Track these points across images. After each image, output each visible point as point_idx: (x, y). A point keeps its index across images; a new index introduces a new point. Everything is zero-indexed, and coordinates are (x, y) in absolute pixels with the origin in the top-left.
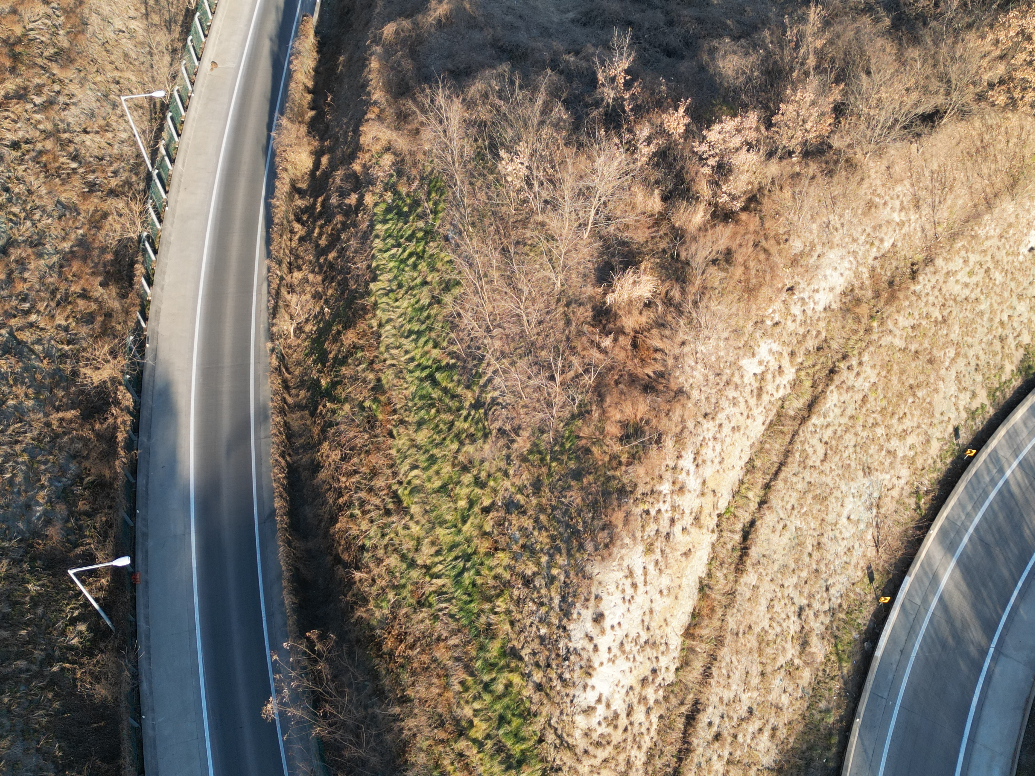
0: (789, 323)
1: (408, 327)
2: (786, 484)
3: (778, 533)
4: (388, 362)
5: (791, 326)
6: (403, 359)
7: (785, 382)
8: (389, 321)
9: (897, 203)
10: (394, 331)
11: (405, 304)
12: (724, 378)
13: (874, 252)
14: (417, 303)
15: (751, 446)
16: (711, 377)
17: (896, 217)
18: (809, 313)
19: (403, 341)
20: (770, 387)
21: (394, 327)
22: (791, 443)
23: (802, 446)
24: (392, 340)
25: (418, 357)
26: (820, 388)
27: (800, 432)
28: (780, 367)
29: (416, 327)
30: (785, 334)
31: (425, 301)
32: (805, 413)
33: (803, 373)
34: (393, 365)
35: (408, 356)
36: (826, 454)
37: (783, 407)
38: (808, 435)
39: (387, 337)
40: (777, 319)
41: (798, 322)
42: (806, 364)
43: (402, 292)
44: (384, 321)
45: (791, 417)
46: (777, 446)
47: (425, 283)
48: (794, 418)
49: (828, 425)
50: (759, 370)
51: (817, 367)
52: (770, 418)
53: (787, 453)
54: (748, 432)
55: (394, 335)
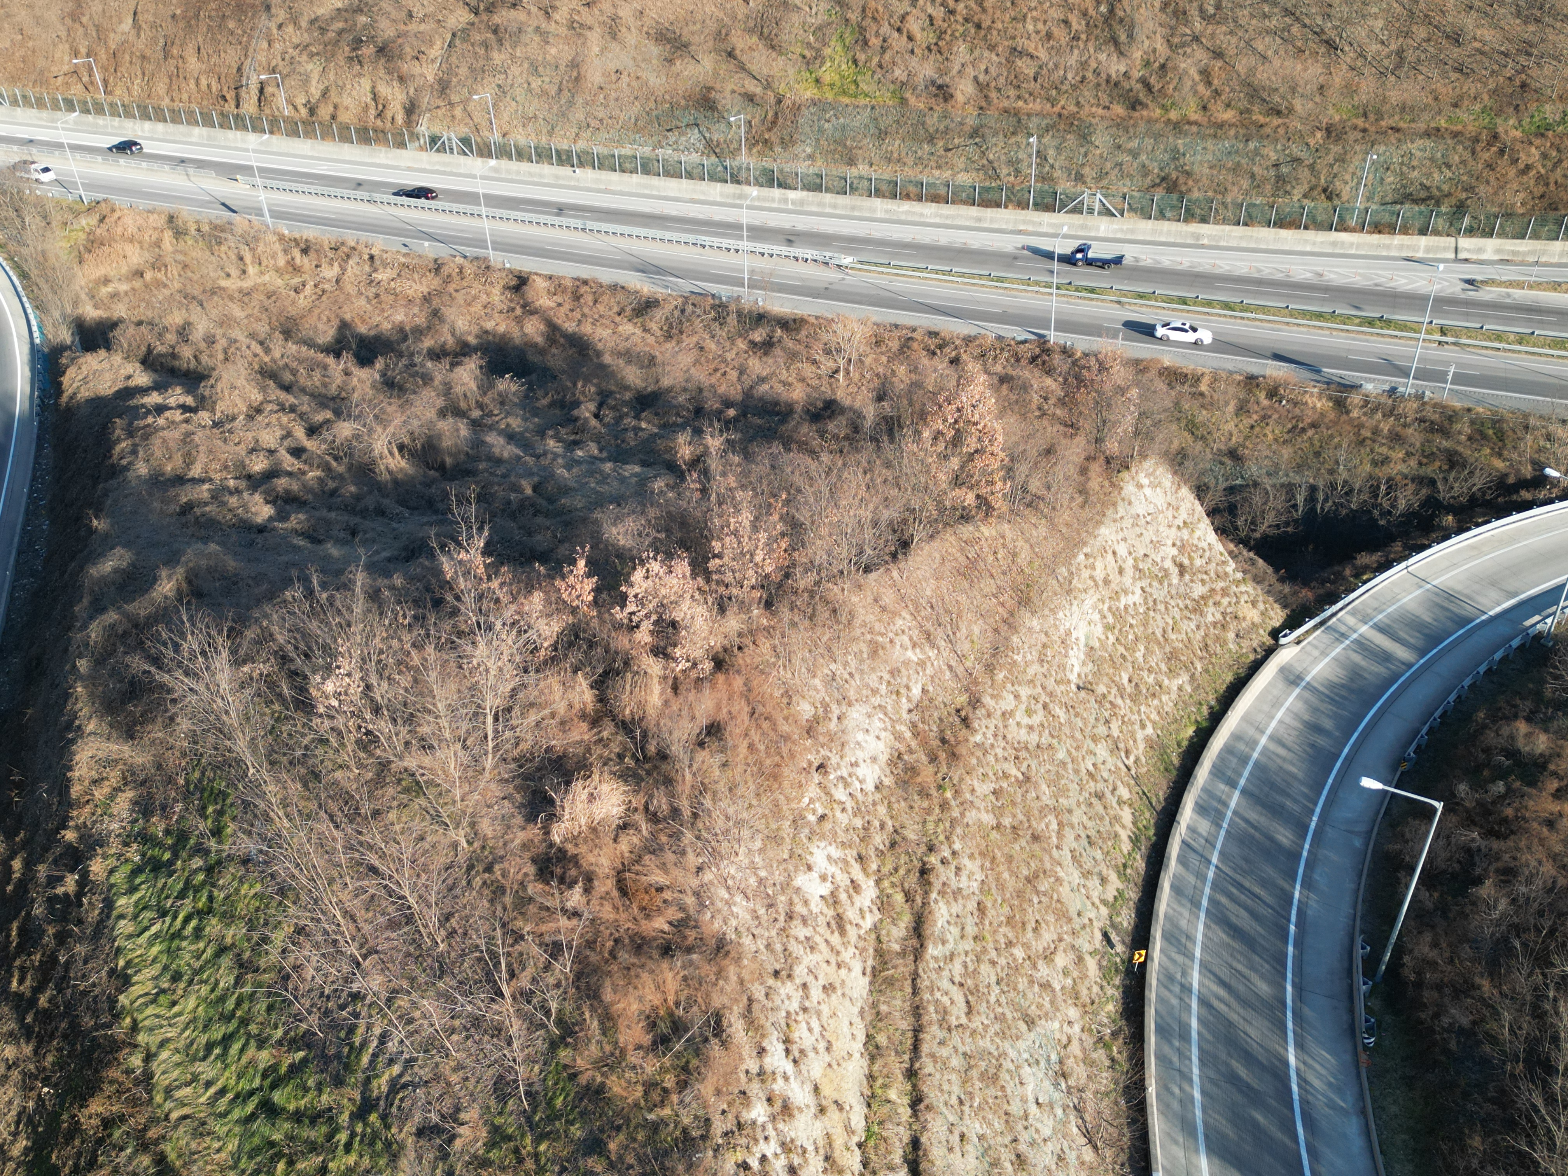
0: (838, 814)
1: (203, 1039)
2: (935, 1062)
3: (957, 1149)
4: (174, 1116)
5: (843, 819)
6: (202, 1100)
7: (867, 903)
8: (162, 1044)
9: (906, 640)
10: (177, 1058)
11: (192, 1003)
12: (782, 908)
13: (905, 703)
14: (212, 991)
15: (862, 1013)
16: (762, 911)
17: (912, 656)
18: (860, 798)
19: (199, 1067)
20: (851, 914)
21: (177, 1050)
22: (915, 992)
23: (932, 994)
24: (176, 1074)
25: (232, 1082)
26: (919, 900)
27: (920, 971)
28: (852, 881)
29: (218, 1032)
30: (839, 832)
31: (226, 980)
32: (915, 942)
33: (886, 883)
34: (185, 1117)
35: (212, 1091)
36: (968, 1002)
37: (880, 942)
38: (934, 976)
39: (164, 1073)
40: (820, 812)
41: (850, 811)
42: (885, 870)
43: (182, 985)
44: (153, 1049)
45: (898, 954)
46: (898, 1003)
47: (222, 950)
48: (903, 954)
49: (952, 957)
50: (825, 889)
51: (902, 872)
52: (870, 962)
53: (917, 1011)
54: (847, 992)
55: (178, 1065)
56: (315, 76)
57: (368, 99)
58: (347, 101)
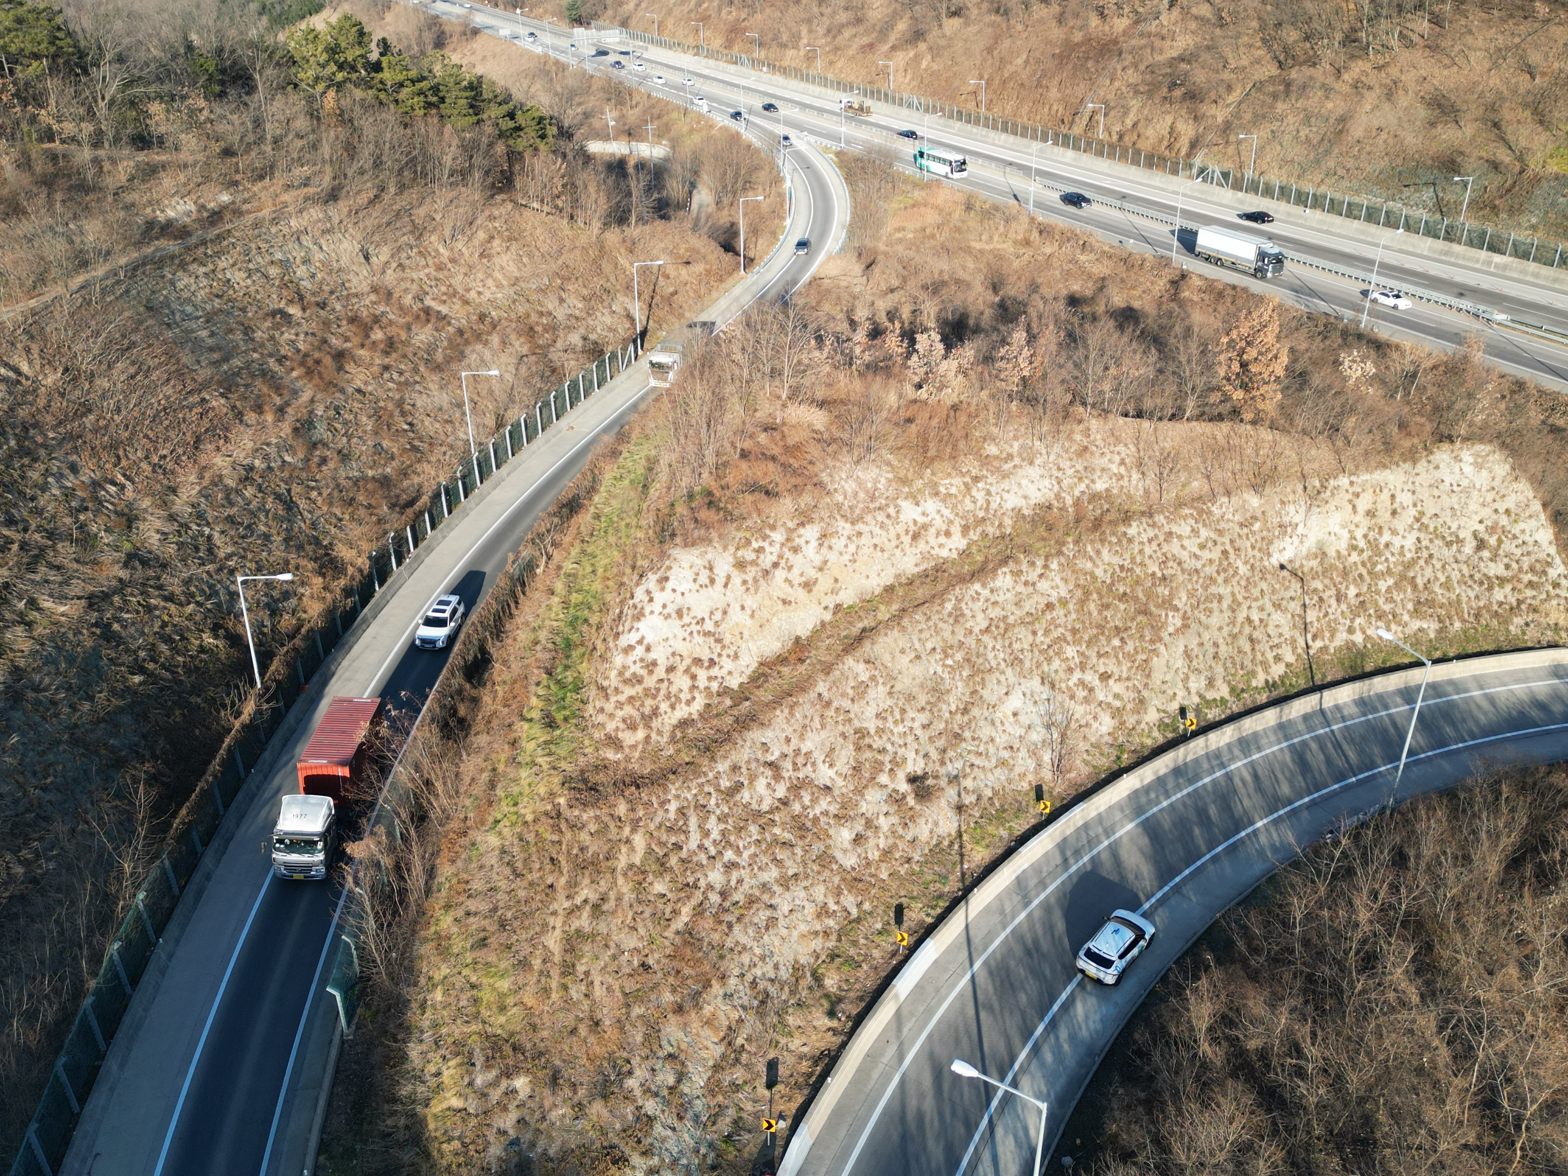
0: (967, 501)
2: (929, 621)
3: (907, 658)
5: (968, 505)
7: (951, 546)
9: (1117, 459)
12: (878, 503)
13: (1082, 487)
15: (897, 575)
16: (862, 495)
17: (1114, 468)
18: (994, 506)
20: (931, 540)
23: (958, 602)
26: (991, 566)
27: (957, 589)
28: (947, 531)
30: (960, 509)
32: (967, 576)
33: (975, 548)
36: (989, 628)
37: (943, 564)
38: (967, 597)
40: (953, 492)
41: (979, 506)
42: (981, 543)
45: (950, 574)
48: (954, 576)
49: (996, 604)
50: (920, 519)
54: (894, 560)
56: (1134, 110)
57: (1165, 133)
58: (1150, 132)
